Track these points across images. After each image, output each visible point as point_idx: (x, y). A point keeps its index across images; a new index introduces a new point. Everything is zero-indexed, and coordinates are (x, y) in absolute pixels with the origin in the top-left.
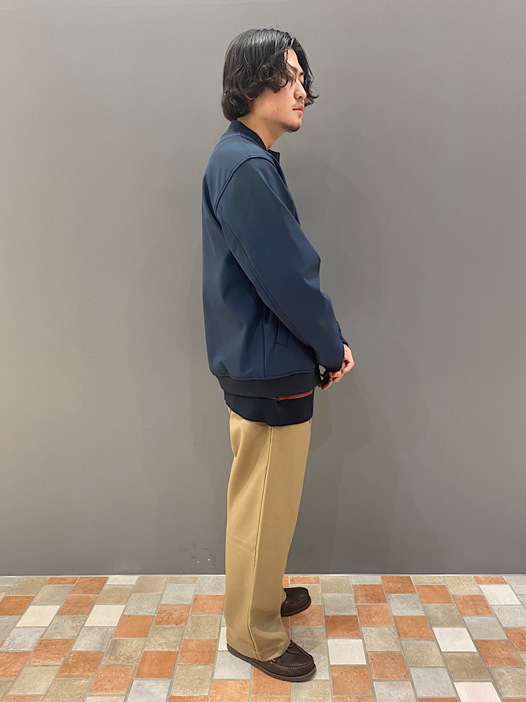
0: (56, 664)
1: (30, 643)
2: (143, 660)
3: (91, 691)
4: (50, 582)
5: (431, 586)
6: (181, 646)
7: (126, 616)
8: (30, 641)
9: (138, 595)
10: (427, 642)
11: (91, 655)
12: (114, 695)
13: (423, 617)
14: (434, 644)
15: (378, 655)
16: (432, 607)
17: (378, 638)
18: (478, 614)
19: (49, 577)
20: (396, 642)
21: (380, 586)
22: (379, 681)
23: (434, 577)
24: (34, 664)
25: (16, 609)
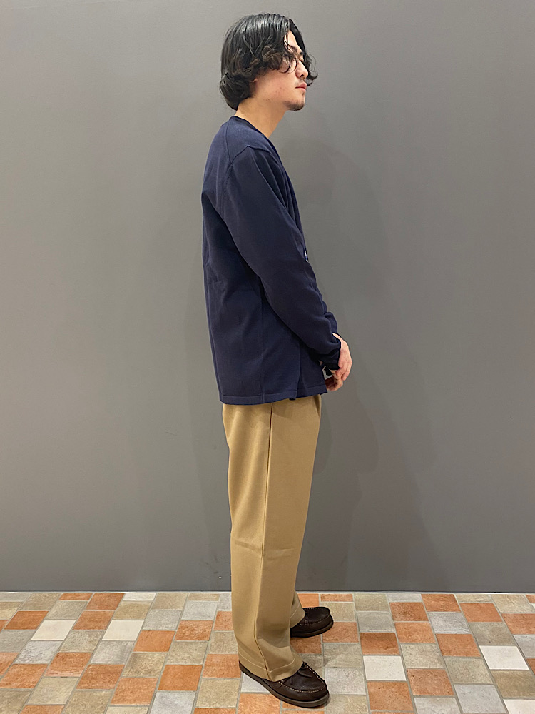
0: (75, 675)
1: (47, 656)
2: (166, 673)
3: (113, 701)
4: (64, 598)
5: (478, 604)
6: (205, 661)
7: (145, 631)
8: (46, 654)
9: (157, 611)
10: (473, 660)
11: (111, 667)
12: (137, 706)
13: (469, 635)
14: (481, 663)
15: (418, 671)
16: (478, 625)
17: (419, 656)
18: (530, 633)
19: (63, 593)
20: (438, 659)
21: (421, 603)
22: (420, 696)
23: (480, 596)
24: (52, 676)
25: (30, 623)
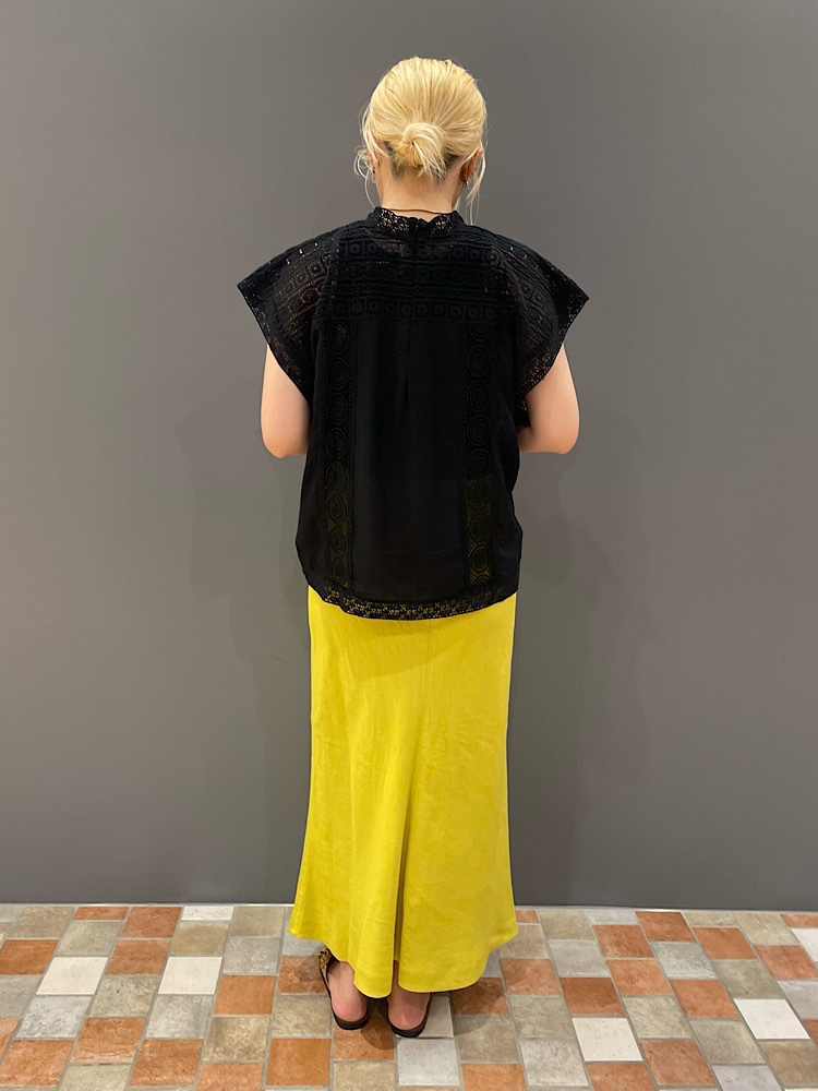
0: (124, 1060)
1: (70, 1024)
2: (274, 1055)
4: (82, 915)
5: (718, 929)
6: (333, 1030)
7: (226, 976)
8: (67, 1020)
9: (240, 940)
10: (731, 1023)
11: (182, 1045)
13: (714, 981)
14: (743, 1027)
15: (659, 1044)
16: (726, 964)
18: (799, 977)
19: (77, 906)
20: (681, 1023)
21: (637, 927)
22: (668, 1087)
23: (719, 915)
24: (85, 1061)
25: (30, 962)
